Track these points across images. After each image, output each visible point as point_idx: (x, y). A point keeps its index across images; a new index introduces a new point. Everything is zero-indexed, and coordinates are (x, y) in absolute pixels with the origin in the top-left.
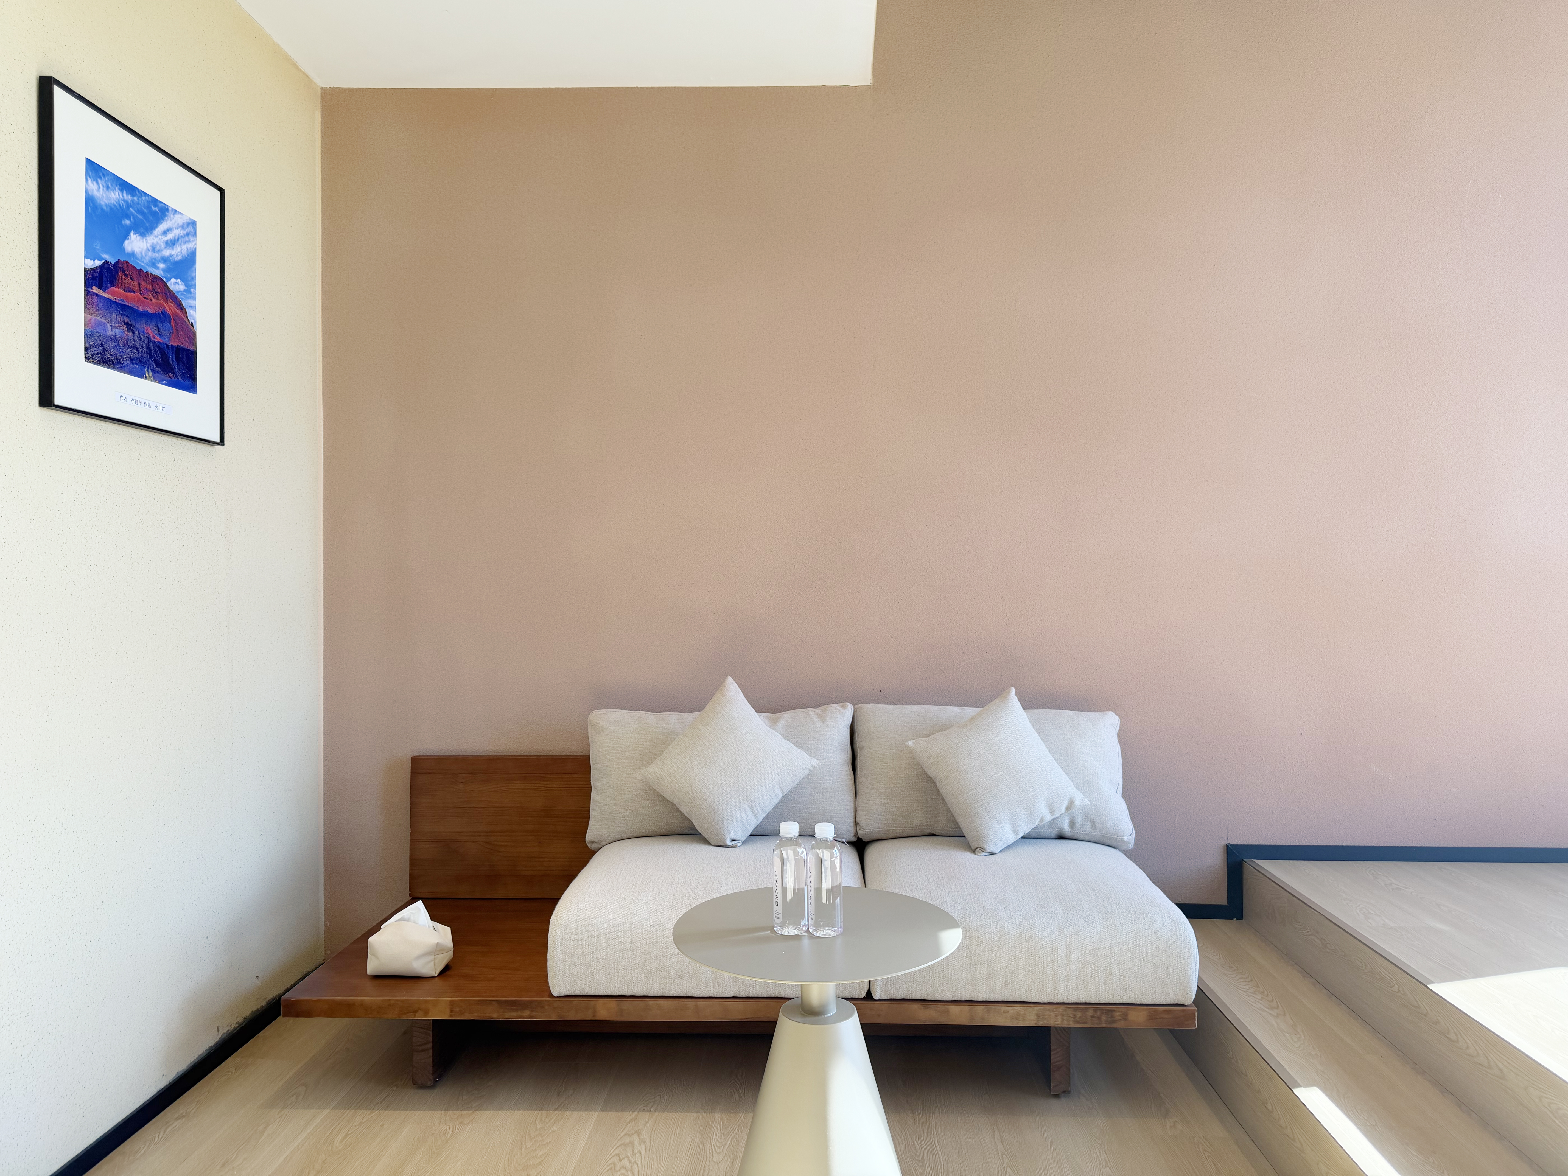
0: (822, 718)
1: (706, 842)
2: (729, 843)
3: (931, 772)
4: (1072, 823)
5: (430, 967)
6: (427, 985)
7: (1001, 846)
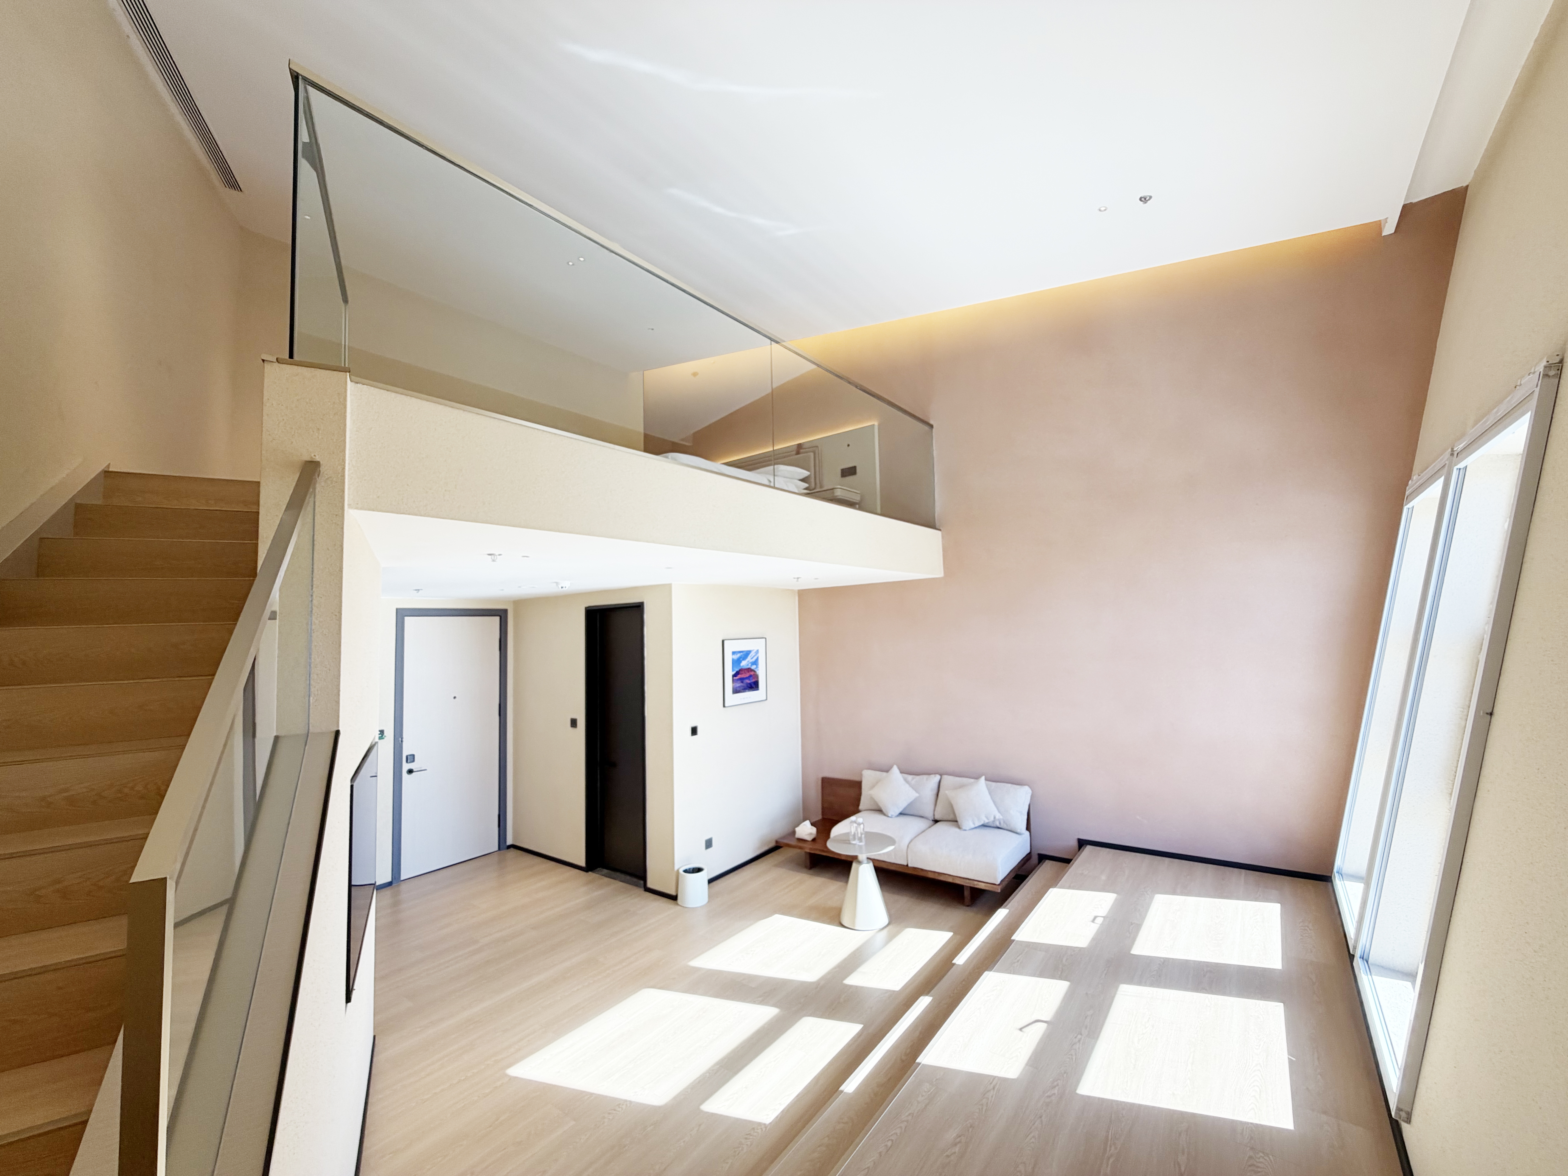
0: (927, 779)
1: (885, 815)
2: (890, 815)
3: (952, 802)
4: (1000, 823)
5: (809, 838)
6: (808, 843)
7: (968, 829)
